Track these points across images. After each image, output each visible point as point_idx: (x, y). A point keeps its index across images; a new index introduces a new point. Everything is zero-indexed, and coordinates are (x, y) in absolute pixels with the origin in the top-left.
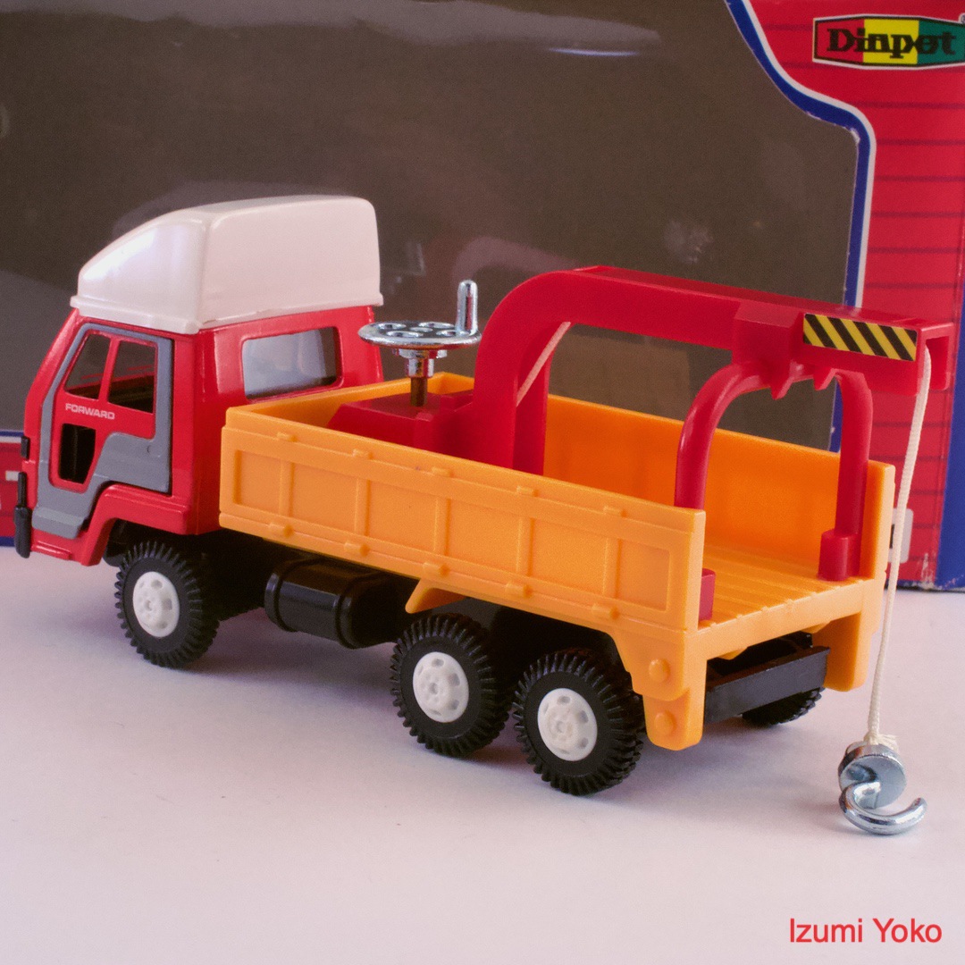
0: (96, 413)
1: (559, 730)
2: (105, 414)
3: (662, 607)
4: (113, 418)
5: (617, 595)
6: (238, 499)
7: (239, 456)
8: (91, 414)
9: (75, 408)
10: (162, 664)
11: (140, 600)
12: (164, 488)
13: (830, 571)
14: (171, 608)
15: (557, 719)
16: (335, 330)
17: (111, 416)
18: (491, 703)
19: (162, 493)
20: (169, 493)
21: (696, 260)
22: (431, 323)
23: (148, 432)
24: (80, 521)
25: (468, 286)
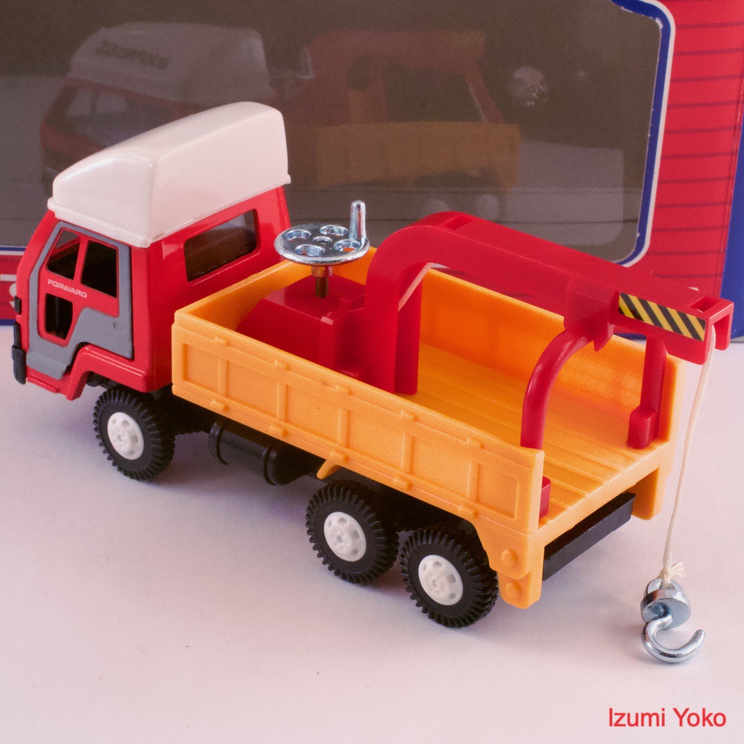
0: (72, 290)
1: (435, 585)
2: (79, 292)
3: (512, 516)
4: (86, 296)
5: (478, 500)
6: (186, 377)
7: (186, 349)
8: (68, 291)
9: (55, 284)
10: (132, 477)
11: (114, 433)
12: (128, 355)
13: (636, 441)
14: (137, 441)
15: (433, 578)
16: (255, 212)
17: (84, 295)
18: (383, 554)
19: (126, 358)
20: (132, 359)
21: (533, 103)
22: (330, 226)
23: (115, 313)
24: (64, 367)
25: (359, 207)
